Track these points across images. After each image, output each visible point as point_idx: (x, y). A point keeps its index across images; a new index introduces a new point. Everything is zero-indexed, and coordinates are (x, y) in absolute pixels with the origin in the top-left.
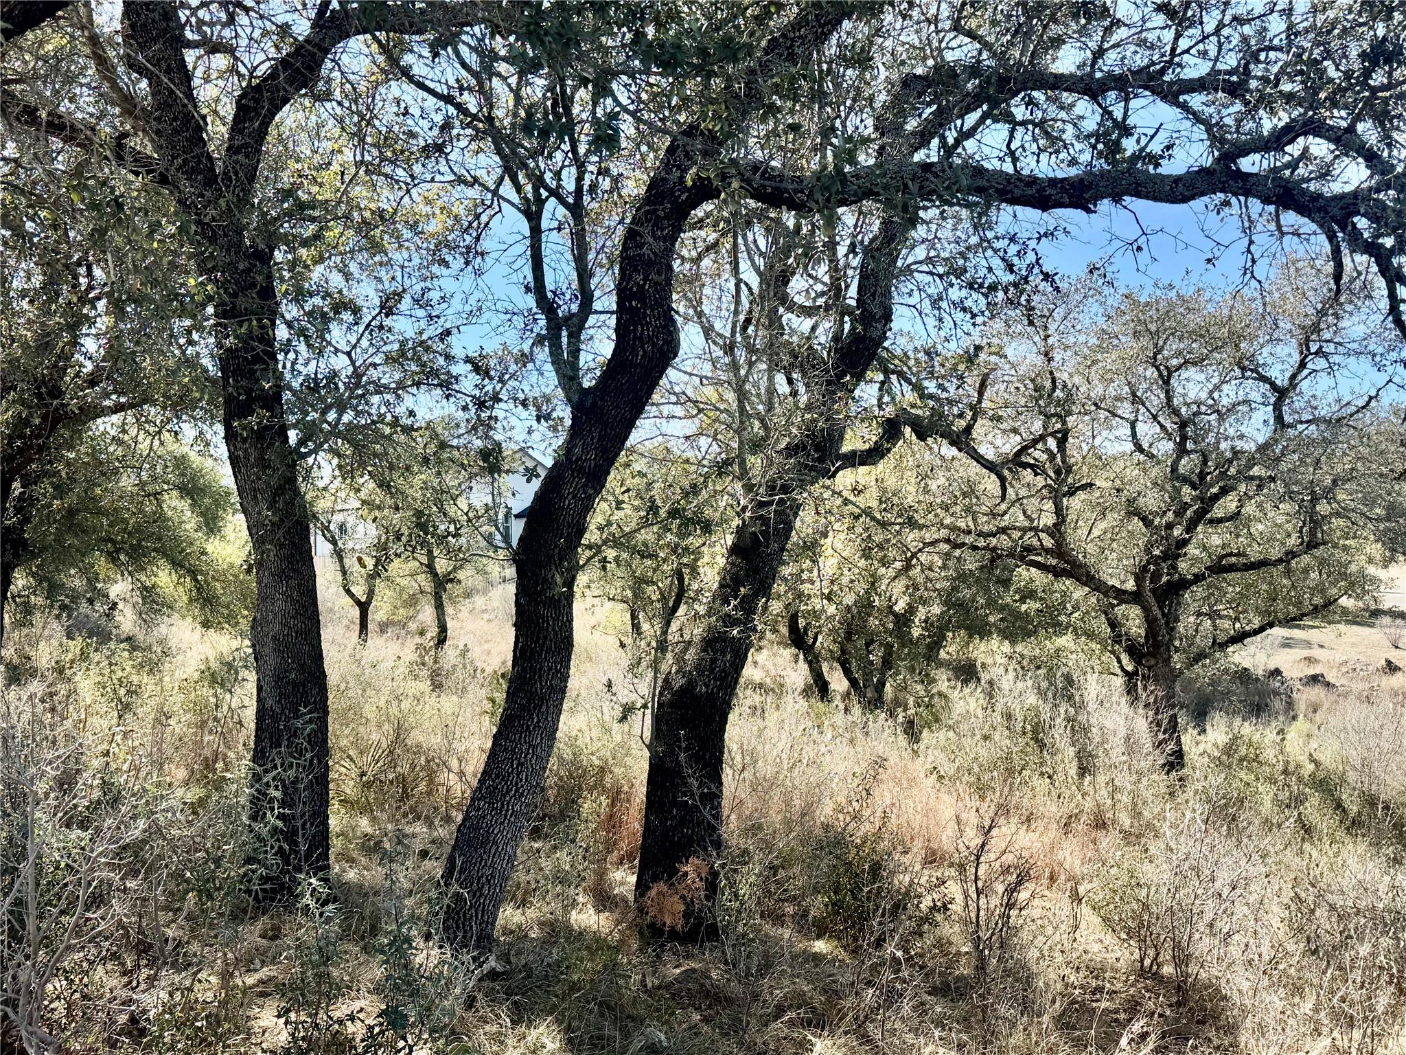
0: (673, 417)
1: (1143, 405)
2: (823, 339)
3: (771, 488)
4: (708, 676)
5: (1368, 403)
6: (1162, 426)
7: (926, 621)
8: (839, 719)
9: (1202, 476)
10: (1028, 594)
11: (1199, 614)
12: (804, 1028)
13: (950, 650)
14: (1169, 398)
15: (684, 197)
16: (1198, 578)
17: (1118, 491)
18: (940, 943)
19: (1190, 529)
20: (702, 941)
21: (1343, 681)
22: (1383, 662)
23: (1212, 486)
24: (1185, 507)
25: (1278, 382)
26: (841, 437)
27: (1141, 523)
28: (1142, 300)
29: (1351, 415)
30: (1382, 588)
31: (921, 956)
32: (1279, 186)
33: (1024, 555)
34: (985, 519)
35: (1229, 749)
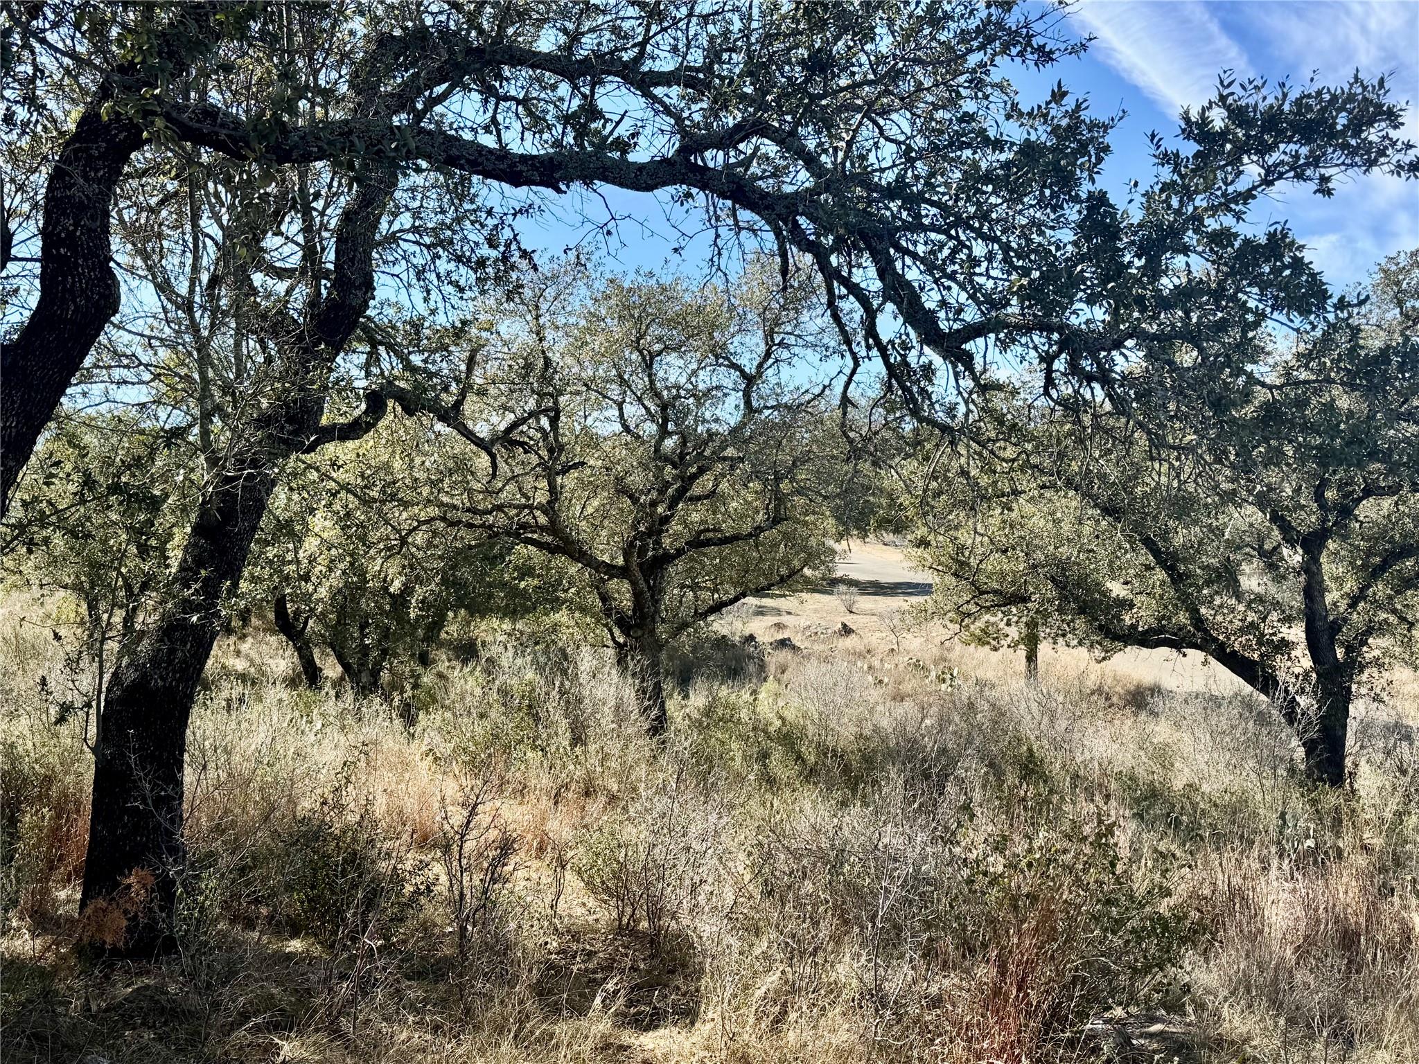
0: (125, 382)
1: (629, 387)
2: (299, 305)
3: (241, 462)
4: (165, 668)
5: (823, 391)
6: (646, 408)
7: (423, 602)
8: (331, 707)
9: (682, 456)
10: (526, 571)
11: (682, 586)
12: (270, 1033)
13: (452, 630)
14: (652, 382)
15: (122, 136)
16: (680, 552)
17: (607, 469)
18: (426, 927)
19: (672, 505)
20: (158, 955)
21: (807, 644)
22: (840, 626)
23: (690, 465)
24: (667, 485)
25: (747, 370)
26: (321, 411)
27: (629, 501)
28: (626, 285)
29: (809, 402)
30: (837, 559)
31: (404, 942)
32: (733, 182)
33: (519, 533)
34: (481, 496)
35: (708, 712)
